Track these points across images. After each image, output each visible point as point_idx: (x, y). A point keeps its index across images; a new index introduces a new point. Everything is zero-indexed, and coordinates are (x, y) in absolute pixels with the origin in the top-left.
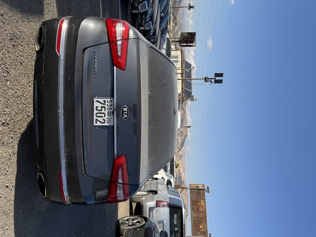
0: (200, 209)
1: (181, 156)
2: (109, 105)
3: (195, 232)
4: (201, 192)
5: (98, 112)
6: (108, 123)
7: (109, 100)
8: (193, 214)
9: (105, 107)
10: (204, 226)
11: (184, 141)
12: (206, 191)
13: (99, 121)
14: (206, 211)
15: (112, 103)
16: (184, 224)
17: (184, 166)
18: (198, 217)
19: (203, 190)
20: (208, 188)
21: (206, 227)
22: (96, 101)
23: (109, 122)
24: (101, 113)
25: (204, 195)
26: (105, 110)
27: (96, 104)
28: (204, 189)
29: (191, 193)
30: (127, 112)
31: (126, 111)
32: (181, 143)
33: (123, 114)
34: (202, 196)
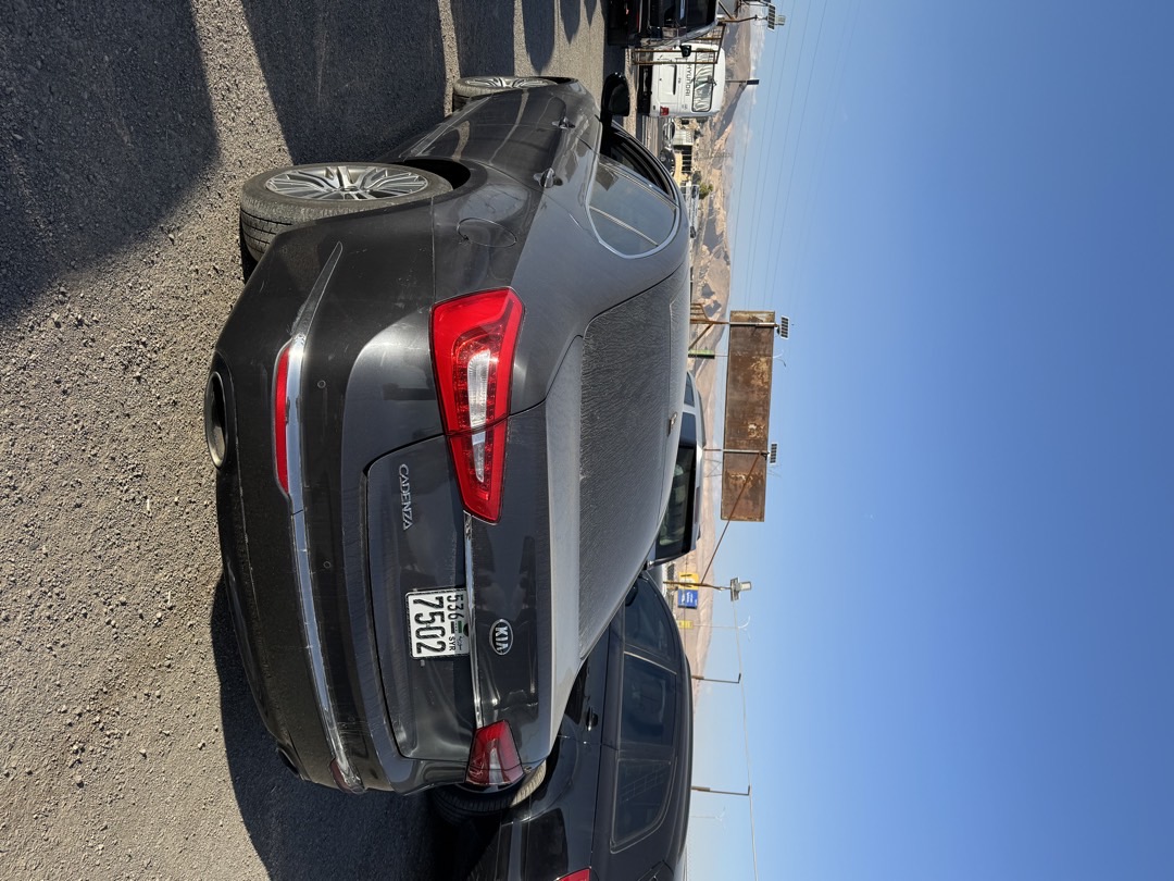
0: (753, 382)
1: (720, 156)
2: (453, 607)
3: (734, 441)
4: (763, 335)
5: (424, 626)
6: (452, 648)
7: (453, 595)
8: (731, 394)
9: (442, 614)
10: (758, 426)
11: (736, 104)
12: (778, 331)
13: (426, 647)
14: (770, 387)
15: (462, 602)
16: (698, 488)
17: (727, 187)
18: (745, 403)
19: (768, 330)
20: (785, 321)
21: (766, 428)
22: (415, 602)
23: (457, 647)
24: (430, 629)
25: (770, 342)
26: (443, 620)
27: (414, 609)
28: (772, 327)
29: (733, 335)
30: (509, 635)
31: (506, 633)
32: (726, 108)
33: (494, 642)
34: (764, 347)
